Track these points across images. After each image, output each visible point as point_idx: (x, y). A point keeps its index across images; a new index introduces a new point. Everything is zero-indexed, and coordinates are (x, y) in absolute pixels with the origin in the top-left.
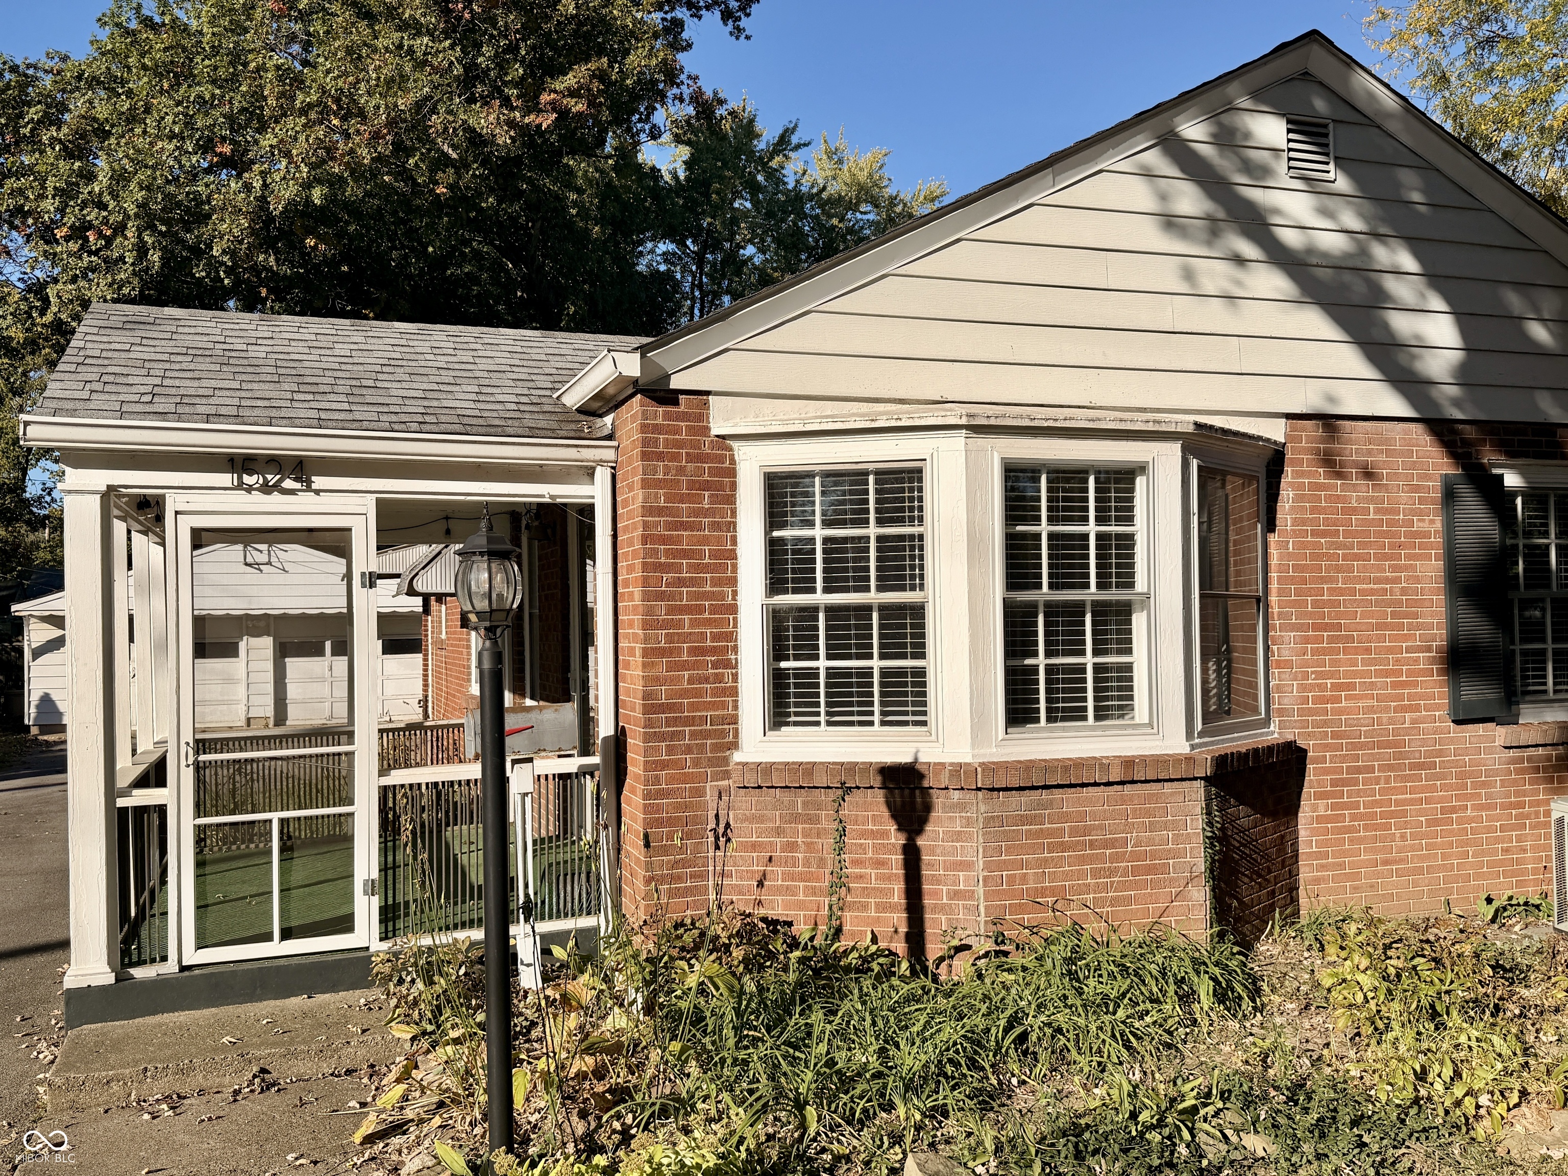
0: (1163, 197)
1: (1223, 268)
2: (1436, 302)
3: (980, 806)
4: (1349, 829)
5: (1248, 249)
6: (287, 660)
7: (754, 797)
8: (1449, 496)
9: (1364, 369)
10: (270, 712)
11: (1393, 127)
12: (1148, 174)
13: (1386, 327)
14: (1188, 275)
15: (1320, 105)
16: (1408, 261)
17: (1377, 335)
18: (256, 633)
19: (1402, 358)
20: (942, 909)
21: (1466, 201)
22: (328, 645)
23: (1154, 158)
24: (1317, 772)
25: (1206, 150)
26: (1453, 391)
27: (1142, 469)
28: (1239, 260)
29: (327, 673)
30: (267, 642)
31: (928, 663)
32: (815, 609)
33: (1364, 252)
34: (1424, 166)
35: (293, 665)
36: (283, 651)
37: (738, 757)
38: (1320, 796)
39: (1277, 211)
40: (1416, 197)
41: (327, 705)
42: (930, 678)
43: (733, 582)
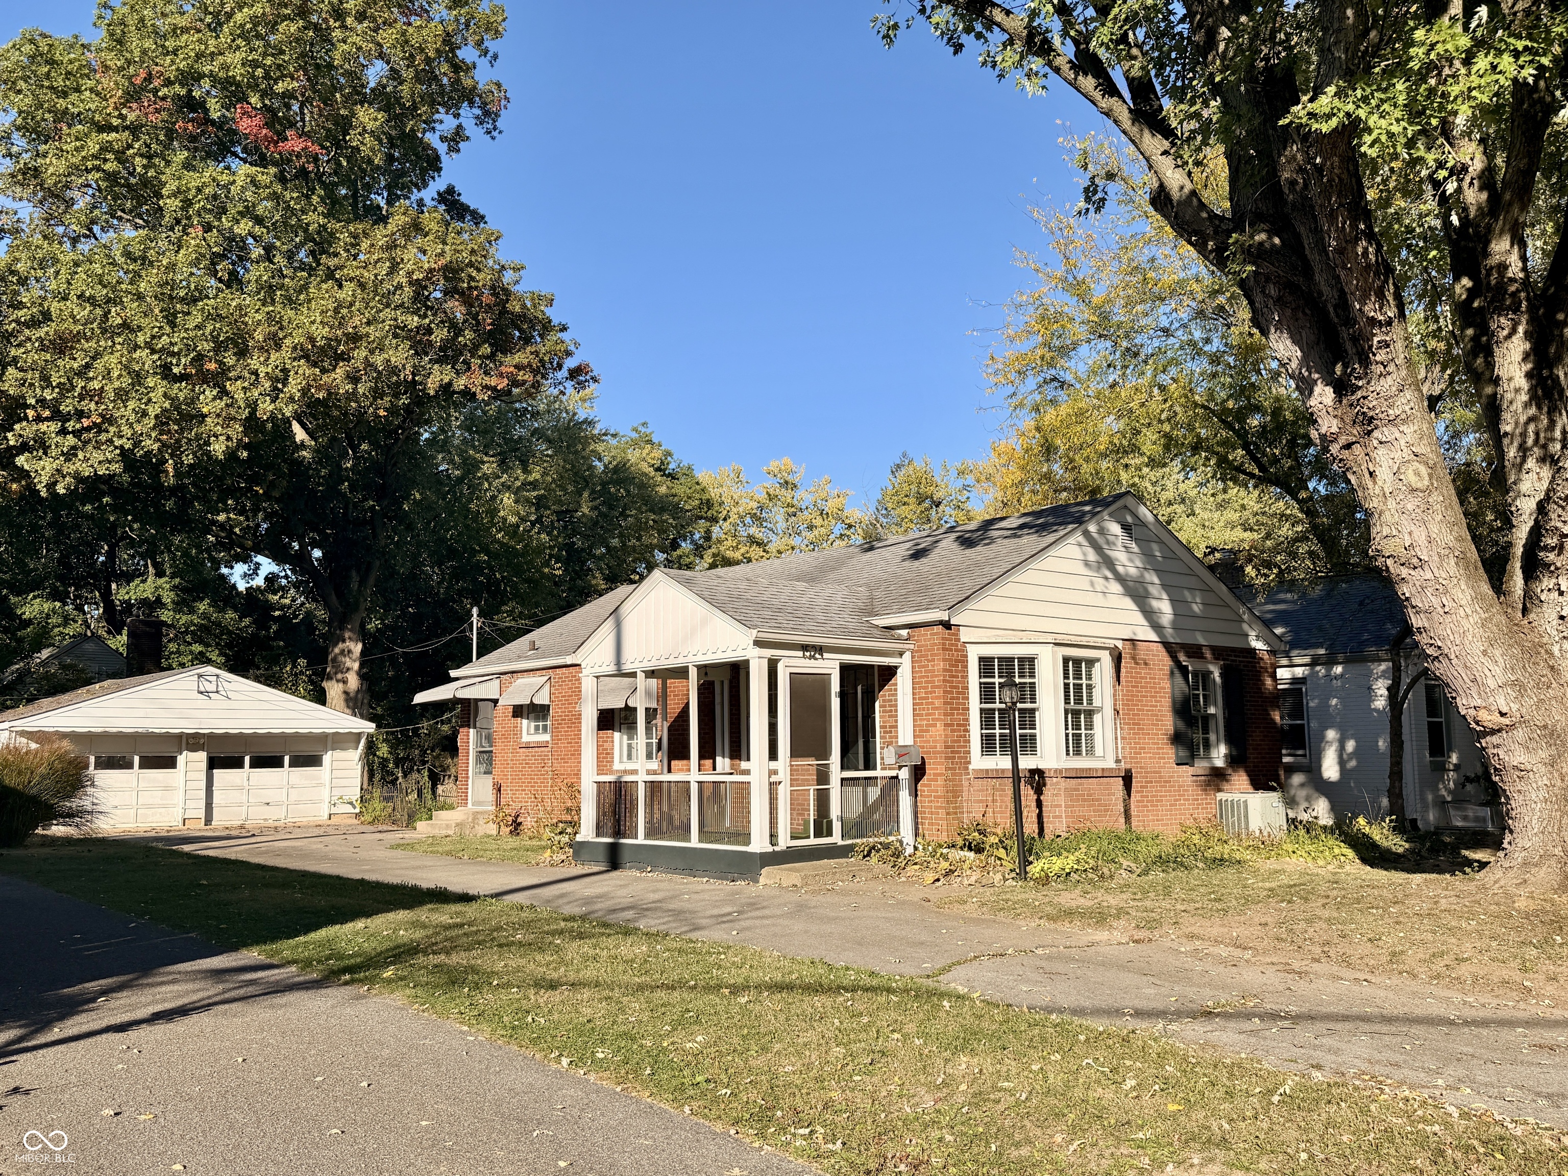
0: (1085, 554)
1: (1102, 581)
2: (1165, 596)
3: (1063, 784)
4: (1146, 806)
5: (1109, 574)
6: (215, 771)
7: (980, 781)
8: (1172, 673)
9: (1143, 622)
10: (202, 814)
11: (1151, 527)
12: (1080, 545)
13: (1151, 606)
14: (1092, 584)
15: (1129, 519)
16: (1156, 580)
17: (1148, 609)
18: (194, 748)
19: (1155, 618)
20: (1051, 823)
21: (1174, 556)
22: (247, 759)
23: (1081, 539)
24: (1137, 782)
25: (1095, 535)
26: (1170, 631)
27: (1098, 660)
28: (1106, 578)
29: (246, 783)
30: (202, 756)
31: (1037, 731)
32: (994, 710)
33: (1142, 576)
34: (1161, 542)
35: (219, 774)
36: (213, 763)
37: (971, 767)
38: (1137, 792)
39: (1117, 560)
40: (1158, 554)
41: (244, 808)
42: (1038, 738)
43: (968, 698)
